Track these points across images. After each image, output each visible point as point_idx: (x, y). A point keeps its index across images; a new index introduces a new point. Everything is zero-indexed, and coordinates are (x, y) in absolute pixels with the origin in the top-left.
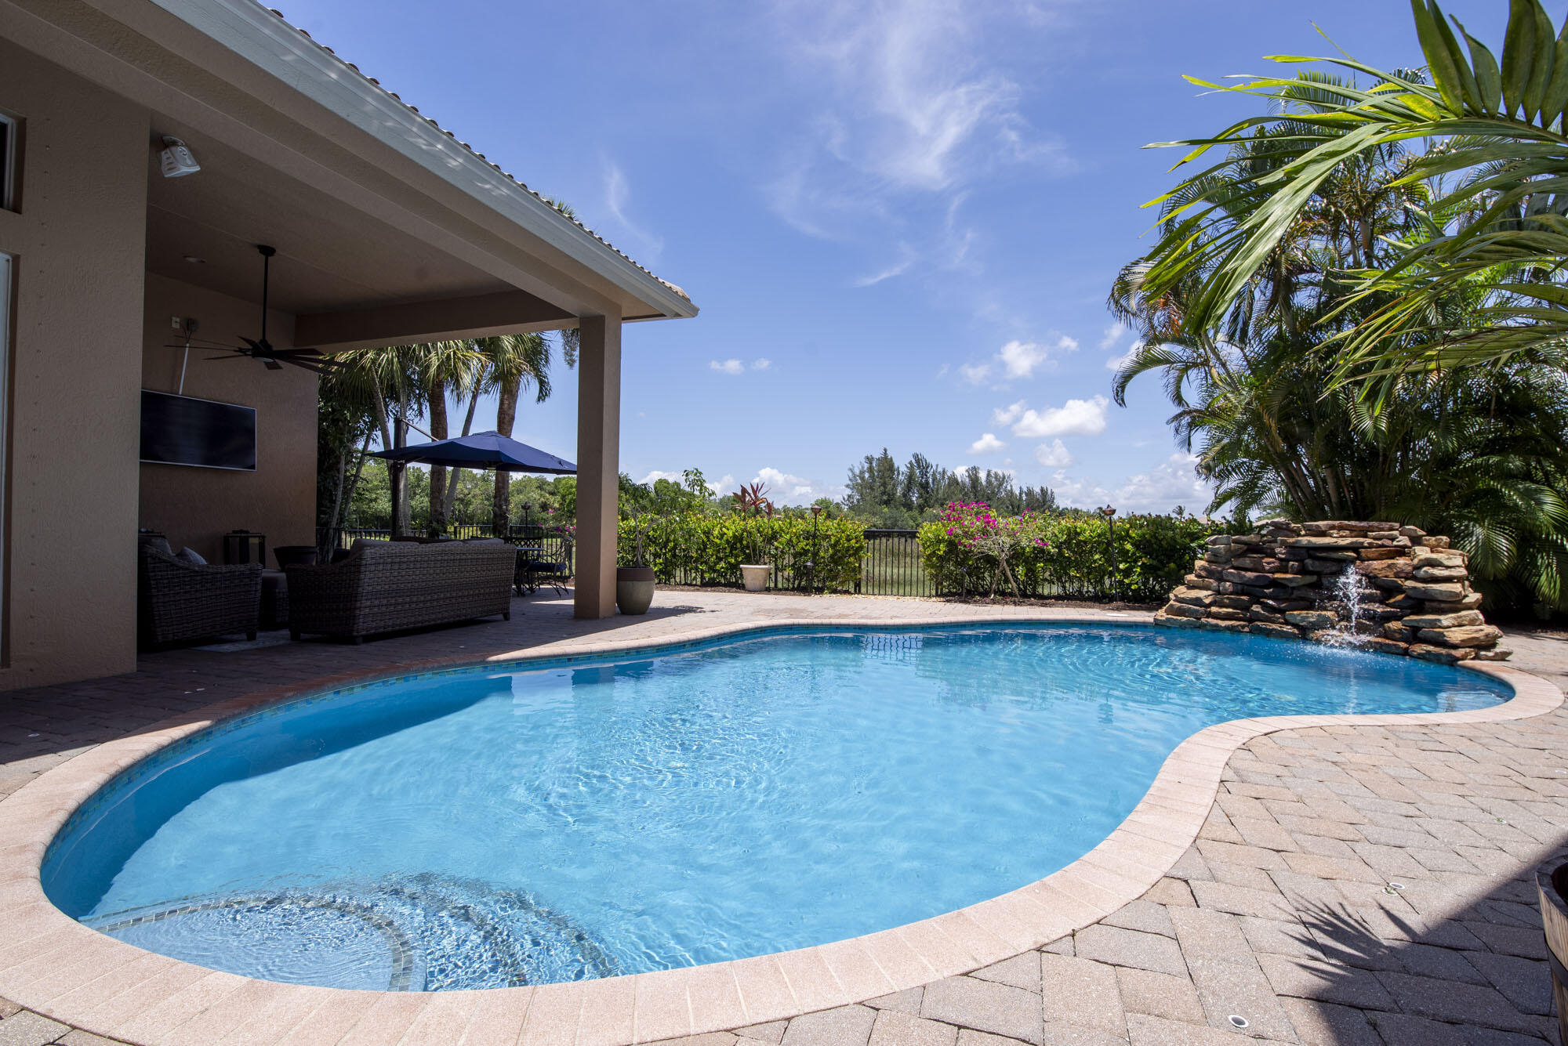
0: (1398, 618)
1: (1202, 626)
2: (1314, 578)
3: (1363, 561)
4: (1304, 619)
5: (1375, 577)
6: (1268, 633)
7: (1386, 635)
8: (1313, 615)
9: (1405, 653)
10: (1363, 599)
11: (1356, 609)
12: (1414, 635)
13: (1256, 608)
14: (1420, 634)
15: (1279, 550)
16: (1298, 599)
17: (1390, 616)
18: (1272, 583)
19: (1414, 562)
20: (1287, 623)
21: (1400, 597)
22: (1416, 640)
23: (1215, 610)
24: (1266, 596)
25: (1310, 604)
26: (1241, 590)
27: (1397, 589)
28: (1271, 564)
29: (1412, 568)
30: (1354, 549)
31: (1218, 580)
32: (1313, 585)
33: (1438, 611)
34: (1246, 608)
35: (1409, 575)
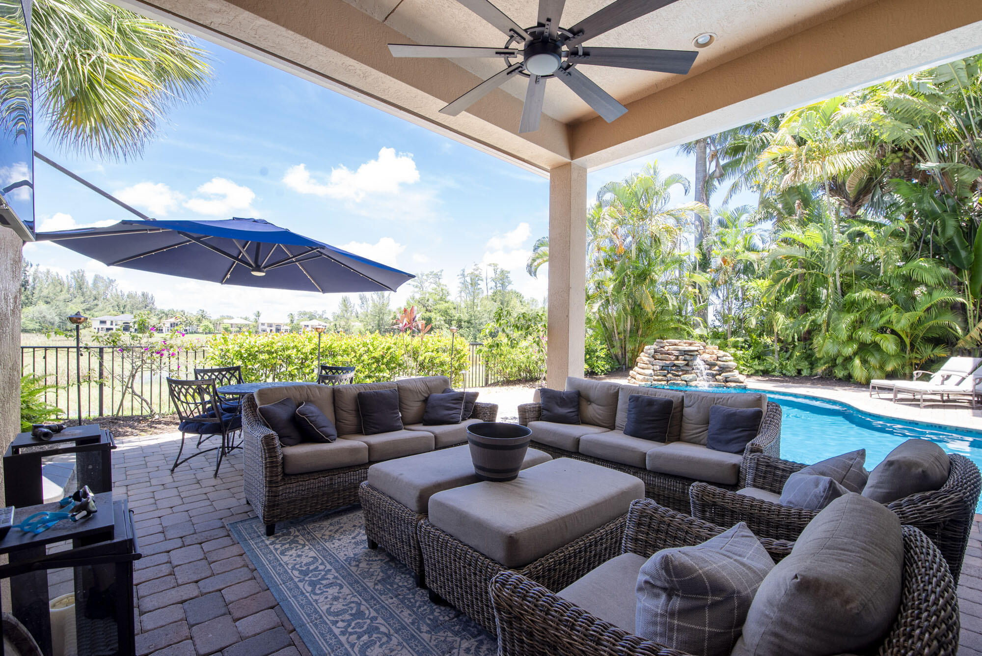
0: (720, 375)
2: (687, 362)
3: (700, 355)
4: (688, 378)
5: (707, 361)
6: (678, 385)
8: (690, 377)
9: (725, 386)
10: (706, 369)
13: (670, 375)
14: (728, 379)
15: (673, 352)
16: (682, 371)
17: (717, 375)
18: (674, 365)
19: (719, 355)
20: (682, 380)
21: (717, 368)
22: (727, 382)
23: (656, 378)
24: (673, 370)
25: (687, 372)
26: (662, 368)
27: (715, 365)
28: (673, 358)
29: (718, 357)
30: (697, 351)
31: (653, 365)
32: (687, 365)
33: (730, 371)
34: (665, 376)
35: (717, 360)
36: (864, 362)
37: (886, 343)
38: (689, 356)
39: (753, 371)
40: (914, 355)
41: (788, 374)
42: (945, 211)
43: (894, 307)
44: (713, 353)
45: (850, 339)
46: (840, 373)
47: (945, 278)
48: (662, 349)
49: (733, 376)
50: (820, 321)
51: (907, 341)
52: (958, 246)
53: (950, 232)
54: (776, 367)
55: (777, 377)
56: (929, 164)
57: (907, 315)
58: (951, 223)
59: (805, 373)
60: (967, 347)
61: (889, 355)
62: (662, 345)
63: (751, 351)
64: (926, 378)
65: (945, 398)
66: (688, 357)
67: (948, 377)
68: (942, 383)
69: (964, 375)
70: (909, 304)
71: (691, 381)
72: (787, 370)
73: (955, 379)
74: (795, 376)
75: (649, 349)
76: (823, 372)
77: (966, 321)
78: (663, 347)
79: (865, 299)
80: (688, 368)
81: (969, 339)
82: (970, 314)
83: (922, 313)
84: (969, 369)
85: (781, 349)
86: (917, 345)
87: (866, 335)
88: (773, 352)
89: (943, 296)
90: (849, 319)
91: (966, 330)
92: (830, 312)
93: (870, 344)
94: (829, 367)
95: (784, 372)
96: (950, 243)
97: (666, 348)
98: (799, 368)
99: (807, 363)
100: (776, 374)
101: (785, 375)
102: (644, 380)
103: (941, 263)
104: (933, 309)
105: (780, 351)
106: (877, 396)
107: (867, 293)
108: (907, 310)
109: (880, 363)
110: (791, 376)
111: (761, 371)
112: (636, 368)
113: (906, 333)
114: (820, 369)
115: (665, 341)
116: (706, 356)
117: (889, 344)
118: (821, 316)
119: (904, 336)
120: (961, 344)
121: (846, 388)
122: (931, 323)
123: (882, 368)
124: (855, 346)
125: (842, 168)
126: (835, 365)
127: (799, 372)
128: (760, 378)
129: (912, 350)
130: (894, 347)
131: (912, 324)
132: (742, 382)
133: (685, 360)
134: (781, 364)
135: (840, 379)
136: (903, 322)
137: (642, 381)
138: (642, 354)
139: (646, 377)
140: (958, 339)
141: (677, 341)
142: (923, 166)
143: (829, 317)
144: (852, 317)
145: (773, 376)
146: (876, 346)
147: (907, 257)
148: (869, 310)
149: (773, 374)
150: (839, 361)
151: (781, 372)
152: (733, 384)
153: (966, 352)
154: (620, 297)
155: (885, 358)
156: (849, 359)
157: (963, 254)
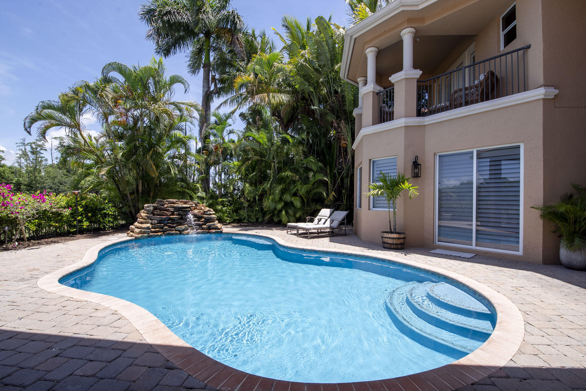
0: (205, 224)
1: (151, 236)
2: (181, 216)
3: (192, 211)
4: (181, 228)
5: (196, 215)
6: (173, 234)
7: (203, 229)
8: (183, 227)
9: (209, 233)
10: (195, 221)
11: (193, 223)
12: (209, 228)
13: (166, 227)
14: (211, 228)
15: (170, 209)
16: (177, 223)
17: (203, 224)
18: (171, 219)
19: (205, 210)
20: (176, 230)
21: (203, 219)
22: (210, 229)
23: (153, 230)
24: (169, 223)
25: (181, 224)
26: (160, 222)
27: (202, 217)
28: (169, 213)
29: (204, 212)
30: (189, 207)
31: (151, 220)
32: (181, 218)
33: (212, 222)
34: (162, 228)
35: (204, 214)
36: (287, 213)
37: (296, 202)
38: (183, 212)
39: (232, 220)
40: (309, 208)
41: (252, 221)
42: (321, 134)
43: (300, 181)
44: (201, 209)
45: (281, 199)
46: (276, 220)
47: (320, 168)
48: (162, 207)
49: (214, 225)
50: (266, 189)
51: (306, 201)
52: (326, 153)
53: (323, 145)
54: (245, 217)
55: (245, 223)
56: (315, 107)
57: (305, 186)
58: (323, 140)
59: (260, 220)
60: (328, 204)
61: (298, 209)
62: (162, 203)
63: (232, 207)
64: (312, 221)
65: (319, 231)
66: (181, 213)
67: (321, 219)
68: (318, 224)
69: (326, 218)
70: (306, 180)
71: (184, 230)
72: (251, 219)
73: (323, 221)
74: (255, 222)
75: (148, 207)
76: (268, 219)
77: (328, 191)
78: (163, 205)
79: (287, 176)
80: (181, 221)
81: (329, 200)
82: (329, 187)
83: (311, 186)
84: (328, 215)
85: (249, 205)
86: (309, 203)
87: (287, 197)
88: (244, 207)
89: (319, 177)
90: (280, 187)
91: (328, 195)
92: (271, 183)
93: (289, 203)
94: (271, 216)
95: (250, 220)
96: (322, 151)
97: (166, 206)
98: (257, 217)
99: (261, 214)
100: (245, 221)
101: (250, 222)
102: (140, 233)
103: (320, 161)
104: (315, 184)
105: (248, 207)
106: (290, 233)
107: (288, 173)
108: (305, 184)
109: (294, 213)
110: (253, 222)
111: (237, 220)
112: (136, 224)
113: (305, 196)
114: (267, 218)
115: (165, 200)
116: (196, 211)
117: (297, 203)
118: (267, 186)
119: (304, 198)
120: (326, 202)
121: (278, 228)
122: (315, 191)
123: (294, 216)
124: (283, 204)
125: (278, 101)
126: (274, 215)
127: (257, 219)
128: (235, 225)
129: (307, 205)
130: (300, 204)
131: (307, 191)
132: (220, 229)
133: (178, 215)
134: (248, 215)
135: (276, 222)
136: (303, 190)
137: (138, 233)
138: (143, 211)
139: (143, 230)
140: (325, 200)
141: (174, 200)
142: (312, 107)
143: (271, 186)
144: (281, 187)
145: (243, 223)
146: (292, 203)
147: (306, 155)
148: (289, 183)
149: (244, 221)
150: (276, 212)
151: (248, 220)
152: (214, 231)
153: (327, 207)
154: (128, 164)
155: (296, 210)
156: (280, 211)
157: (327, 157)
